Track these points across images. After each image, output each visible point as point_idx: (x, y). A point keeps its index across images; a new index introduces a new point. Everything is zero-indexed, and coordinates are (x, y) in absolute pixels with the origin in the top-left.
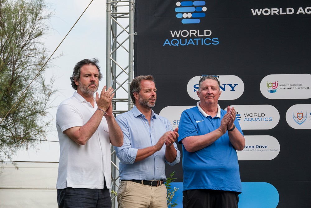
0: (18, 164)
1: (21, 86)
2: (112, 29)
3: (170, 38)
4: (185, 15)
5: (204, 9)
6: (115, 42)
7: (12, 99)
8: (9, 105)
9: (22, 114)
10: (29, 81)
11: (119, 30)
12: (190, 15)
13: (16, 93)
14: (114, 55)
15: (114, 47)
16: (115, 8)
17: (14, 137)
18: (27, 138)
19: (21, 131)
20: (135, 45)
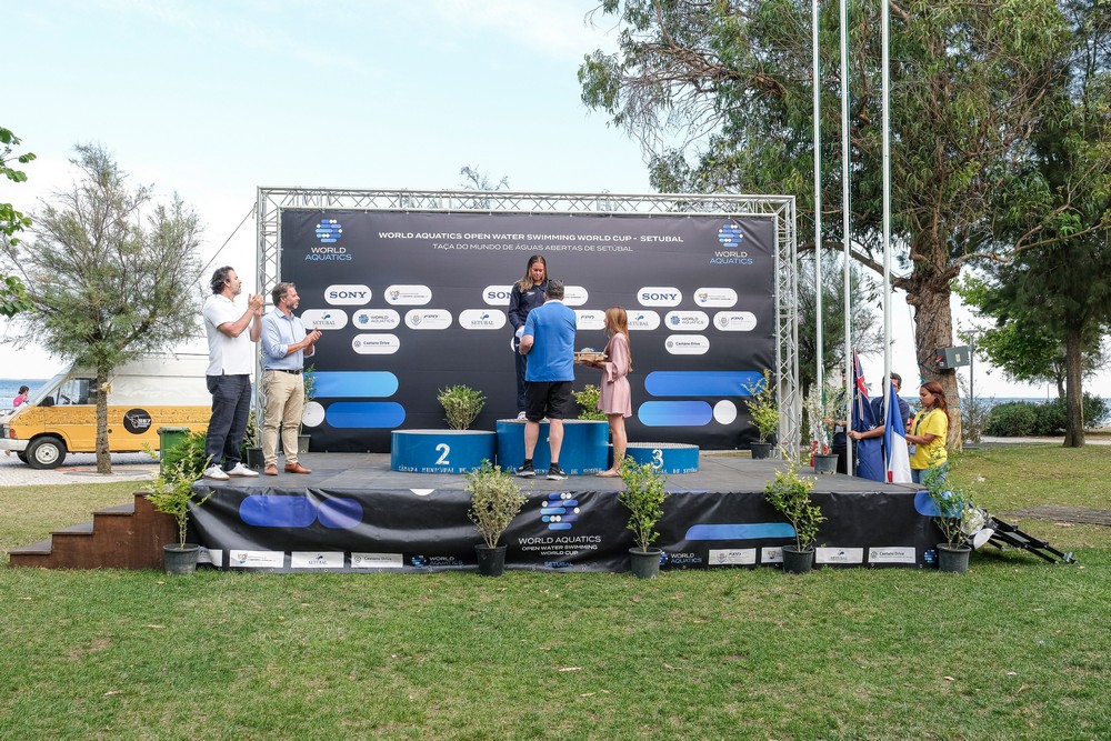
0: (179, 356)
1: (180, 290)
2: (262, 245)
3: (311, 254)
4: (324, 236)
5: (340, 231)
6: (265, 256)
7: (172, 301)
8: (170, 306)
9: (182, 314)
10: (188, 286)
11: (268, 246)
12: (328, 236)
13: (176, 296)
14: (264, 266)
15: (264, 260)
16: (264, 227)
17: (175, 334)
18: (187, 335)
19: (181, 328)
20: (281, 259)
